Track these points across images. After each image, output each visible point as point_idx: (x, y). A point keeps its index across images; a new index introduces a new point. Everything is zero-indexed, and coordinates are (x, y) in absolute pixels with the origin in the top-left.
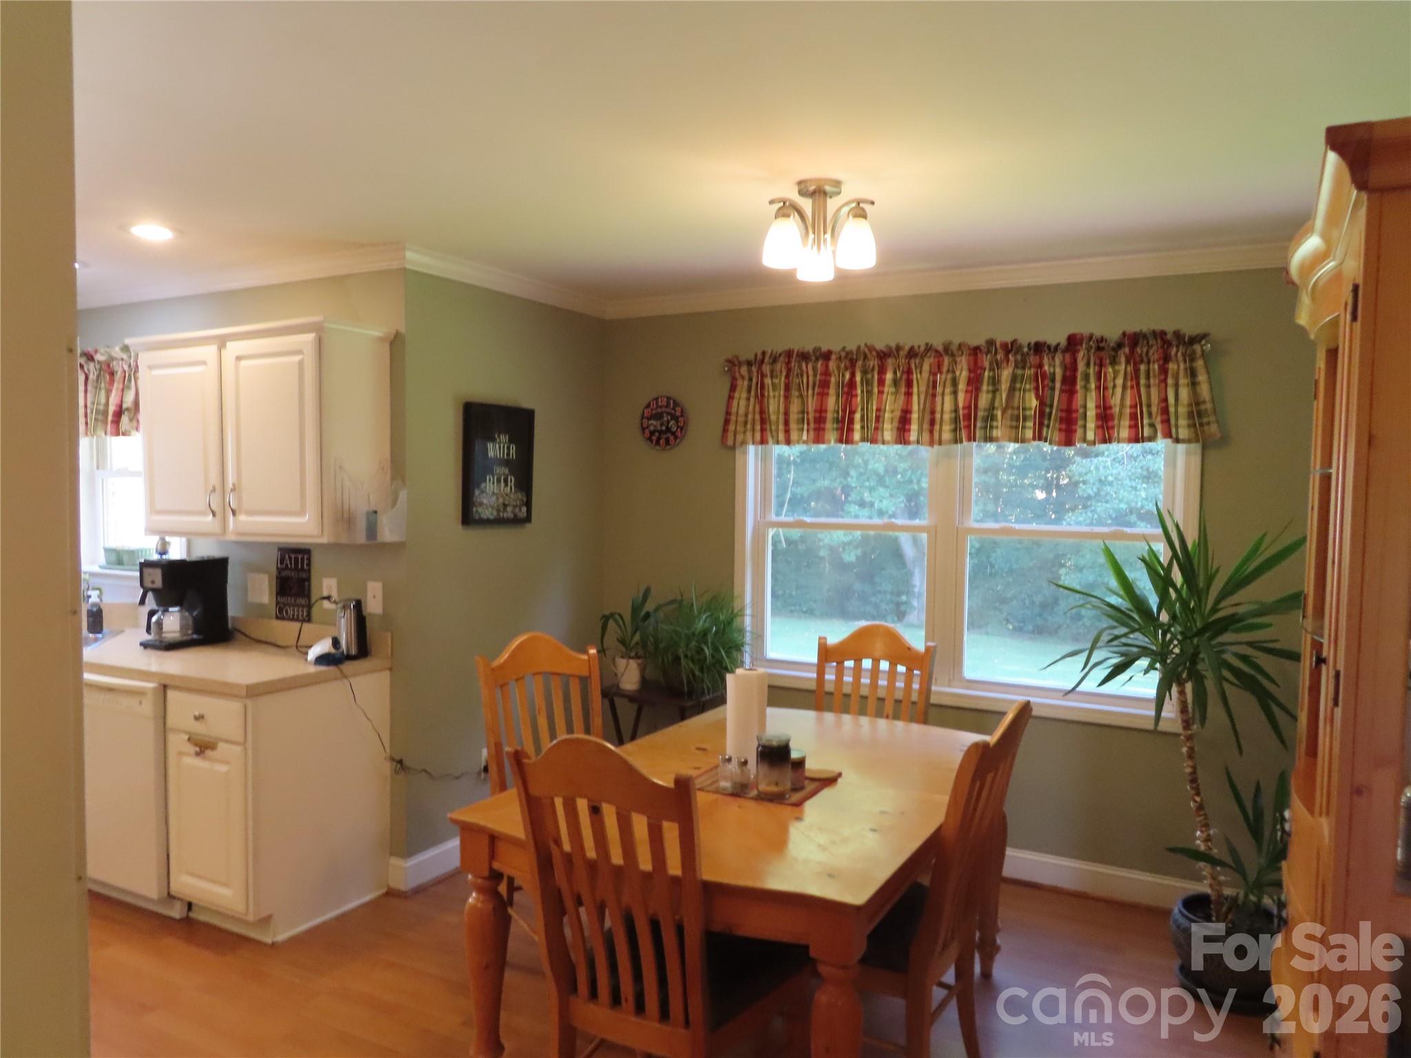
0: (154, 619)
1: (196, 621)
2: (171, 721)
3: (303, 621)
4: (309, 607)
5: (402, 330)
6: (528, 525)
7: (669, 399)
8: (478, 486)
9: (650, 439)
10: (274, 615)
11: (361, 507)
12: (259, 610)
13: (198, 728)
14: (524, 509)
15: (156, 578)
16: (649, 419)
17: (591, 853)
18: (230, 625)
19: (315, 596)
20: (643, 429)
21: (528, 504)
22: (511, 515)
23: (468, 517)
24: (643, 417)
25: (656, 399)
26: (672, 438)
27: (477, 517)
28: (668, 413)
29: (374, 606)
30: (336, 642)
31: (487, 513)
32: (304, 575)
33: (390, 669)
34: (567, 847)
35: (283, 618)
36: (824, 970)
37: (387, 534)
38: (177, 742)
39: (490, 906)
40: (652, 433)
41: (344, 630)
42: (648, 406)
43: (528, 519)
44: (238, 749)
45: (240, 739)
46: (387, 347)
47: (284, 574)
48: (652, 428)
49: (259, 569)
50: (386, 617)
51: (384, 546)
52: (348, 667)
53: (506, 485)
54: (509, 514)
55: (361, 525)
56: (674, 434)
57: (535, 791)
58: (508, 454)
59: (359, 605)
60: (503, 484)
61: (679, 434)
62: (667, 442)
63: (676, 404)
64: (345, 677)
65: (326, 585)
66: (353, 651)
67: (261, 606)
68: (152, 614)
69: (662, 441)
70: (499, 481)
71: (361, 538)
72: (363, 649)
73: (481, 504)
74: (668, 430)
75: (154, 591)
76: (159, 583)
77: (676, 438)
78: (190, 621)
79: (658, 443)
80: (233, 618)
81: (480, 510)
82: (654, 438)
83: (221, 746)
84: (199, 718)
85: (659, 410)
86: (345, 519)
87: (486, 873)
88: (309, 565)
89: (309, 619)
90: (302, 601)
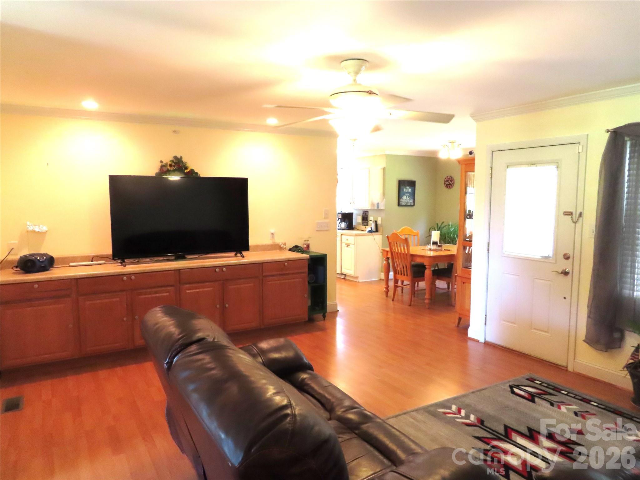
0: (340, 224)
1: (347, 225)
2: (343, 241)
3: (366, 225)
4: (368, 223)
5: (385, 166)
6: (414, 207)
7: (450, 176)
8: (401, 198)
9: (446, 186)
10: (361, 224)
11: (376, 202)
12: (359, 224)
13: (347, 242)
14: (413, 203)
15: (340, 216)
16: (446, 181)
17: (397, 251)
18: (353, 227)
19: (369, 220)
20: (445, 184)
21: (414, 202)
22: (410, 204)
23: (399, 205)
24: (445, 181)
25: (447, 177)
26: (451, 186)
27: (401, 204)
28: (450, 180)
29: (379, 222)
30: (371, 228)
31: (403, 204)
32: (367, 216)
33: (382, 235)
34: (394, 251)
35: (363, 225)
36: (426, 267)
37: (382, 207)
38: (344, 245)
39: (387, 263)
40: (446, 185)
41: (373, 226)
42: (446, 178)
43: (414, 205)
44: (353, 246)
45: (354, 243)
46: (382, 170)
47: (364, 216)
48: (446, 184)
49: (359, 215)
50: (381, 224)
51: (381, 210)
52: (373, 233)
53: (408, 198)
54: (409, 204)
55: (376, 206)
56: (451, 185)
57: (390, 241)
58: (409, 191)
59: (376, 222)
60: (407, 197)
61: (452, 185)
62: (450, 187)
63: (452, 178)
64: (373, 235)
65: (371, 218)
66: (375, 231)
67: (359, 223)
68: (340, 223)
69: (449, 187)
70: (406, 197)
71: (376, 208)
72: (377, 231)
73: (402, 202)
74: (450, 184)
75: (340, 218)
76: (341, 217)
77: (452, 186)
78: (346, 225)
79: (448, 187)
80: (354, 225)
81: (402, 203)
82: (447, 186)
83: (351, 245)
84: (347, 240)
85: (448, 179)
86: (373, 205)
87: (386, 257)
88: (368, 214)
89: (368, 225)
90: (367, 221)
